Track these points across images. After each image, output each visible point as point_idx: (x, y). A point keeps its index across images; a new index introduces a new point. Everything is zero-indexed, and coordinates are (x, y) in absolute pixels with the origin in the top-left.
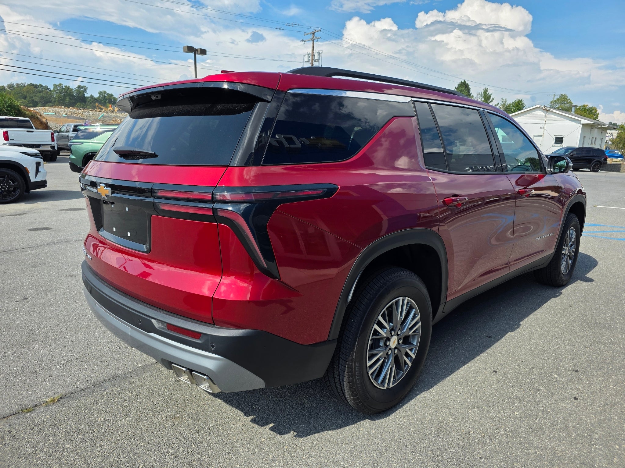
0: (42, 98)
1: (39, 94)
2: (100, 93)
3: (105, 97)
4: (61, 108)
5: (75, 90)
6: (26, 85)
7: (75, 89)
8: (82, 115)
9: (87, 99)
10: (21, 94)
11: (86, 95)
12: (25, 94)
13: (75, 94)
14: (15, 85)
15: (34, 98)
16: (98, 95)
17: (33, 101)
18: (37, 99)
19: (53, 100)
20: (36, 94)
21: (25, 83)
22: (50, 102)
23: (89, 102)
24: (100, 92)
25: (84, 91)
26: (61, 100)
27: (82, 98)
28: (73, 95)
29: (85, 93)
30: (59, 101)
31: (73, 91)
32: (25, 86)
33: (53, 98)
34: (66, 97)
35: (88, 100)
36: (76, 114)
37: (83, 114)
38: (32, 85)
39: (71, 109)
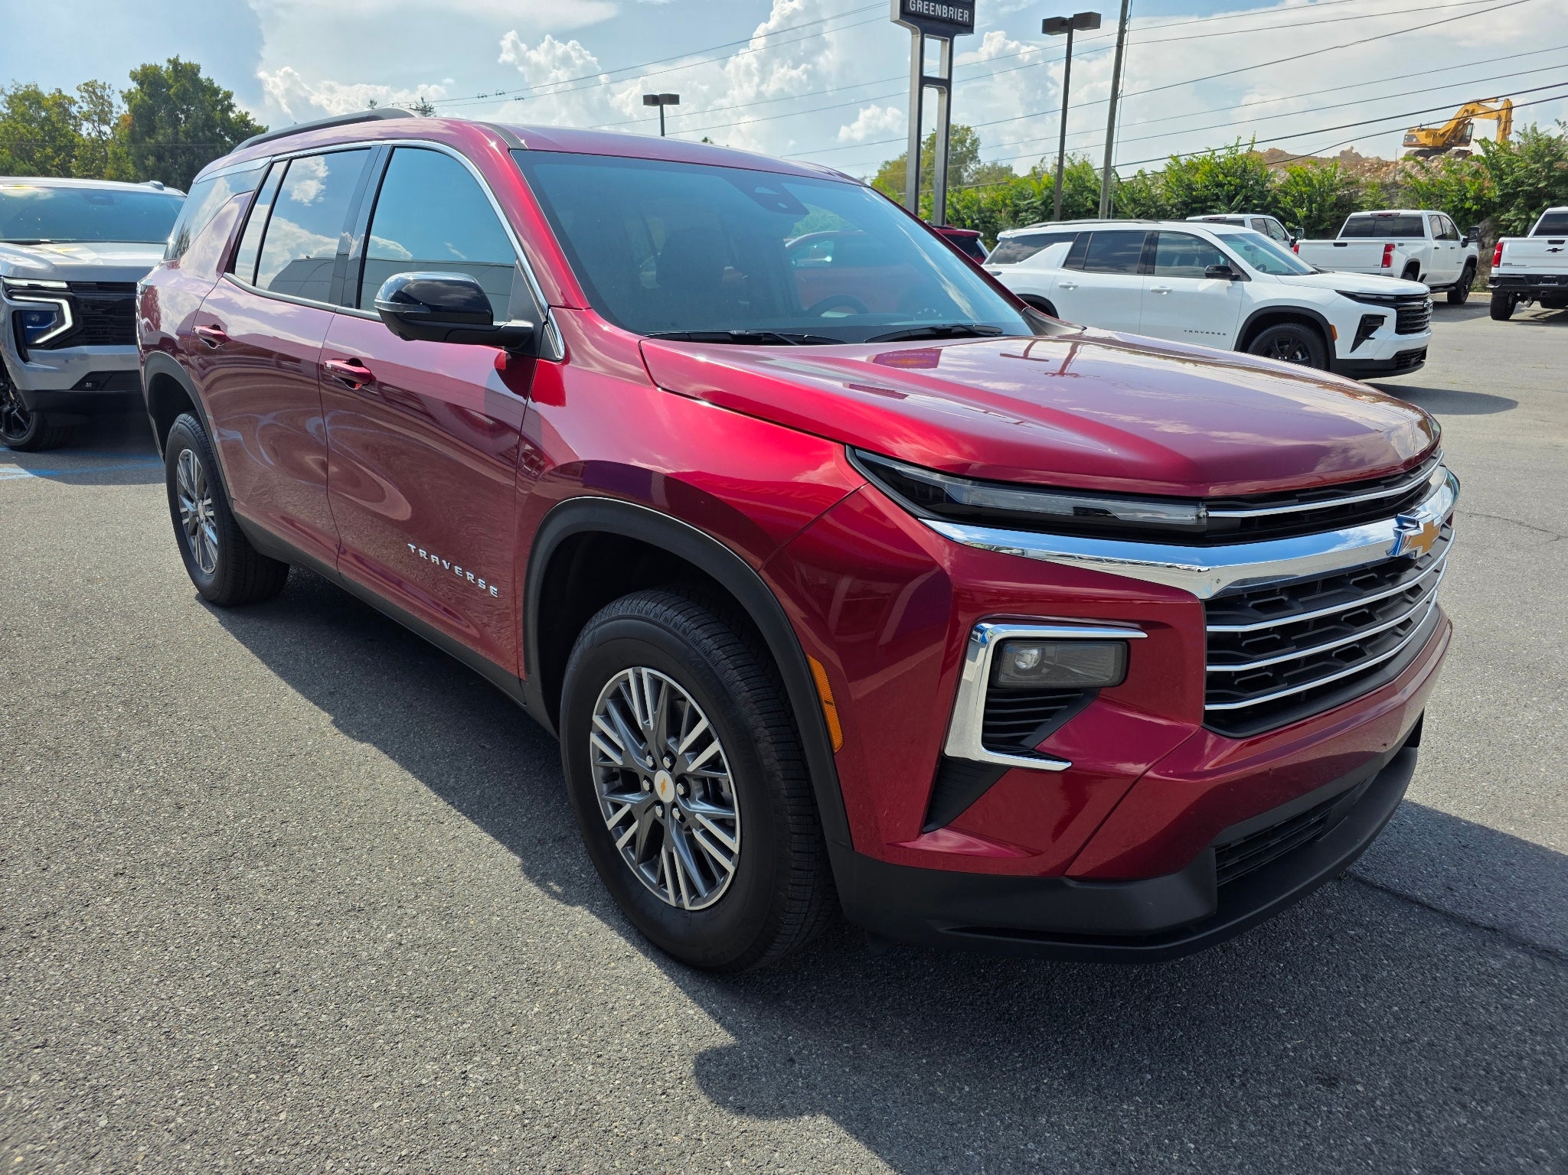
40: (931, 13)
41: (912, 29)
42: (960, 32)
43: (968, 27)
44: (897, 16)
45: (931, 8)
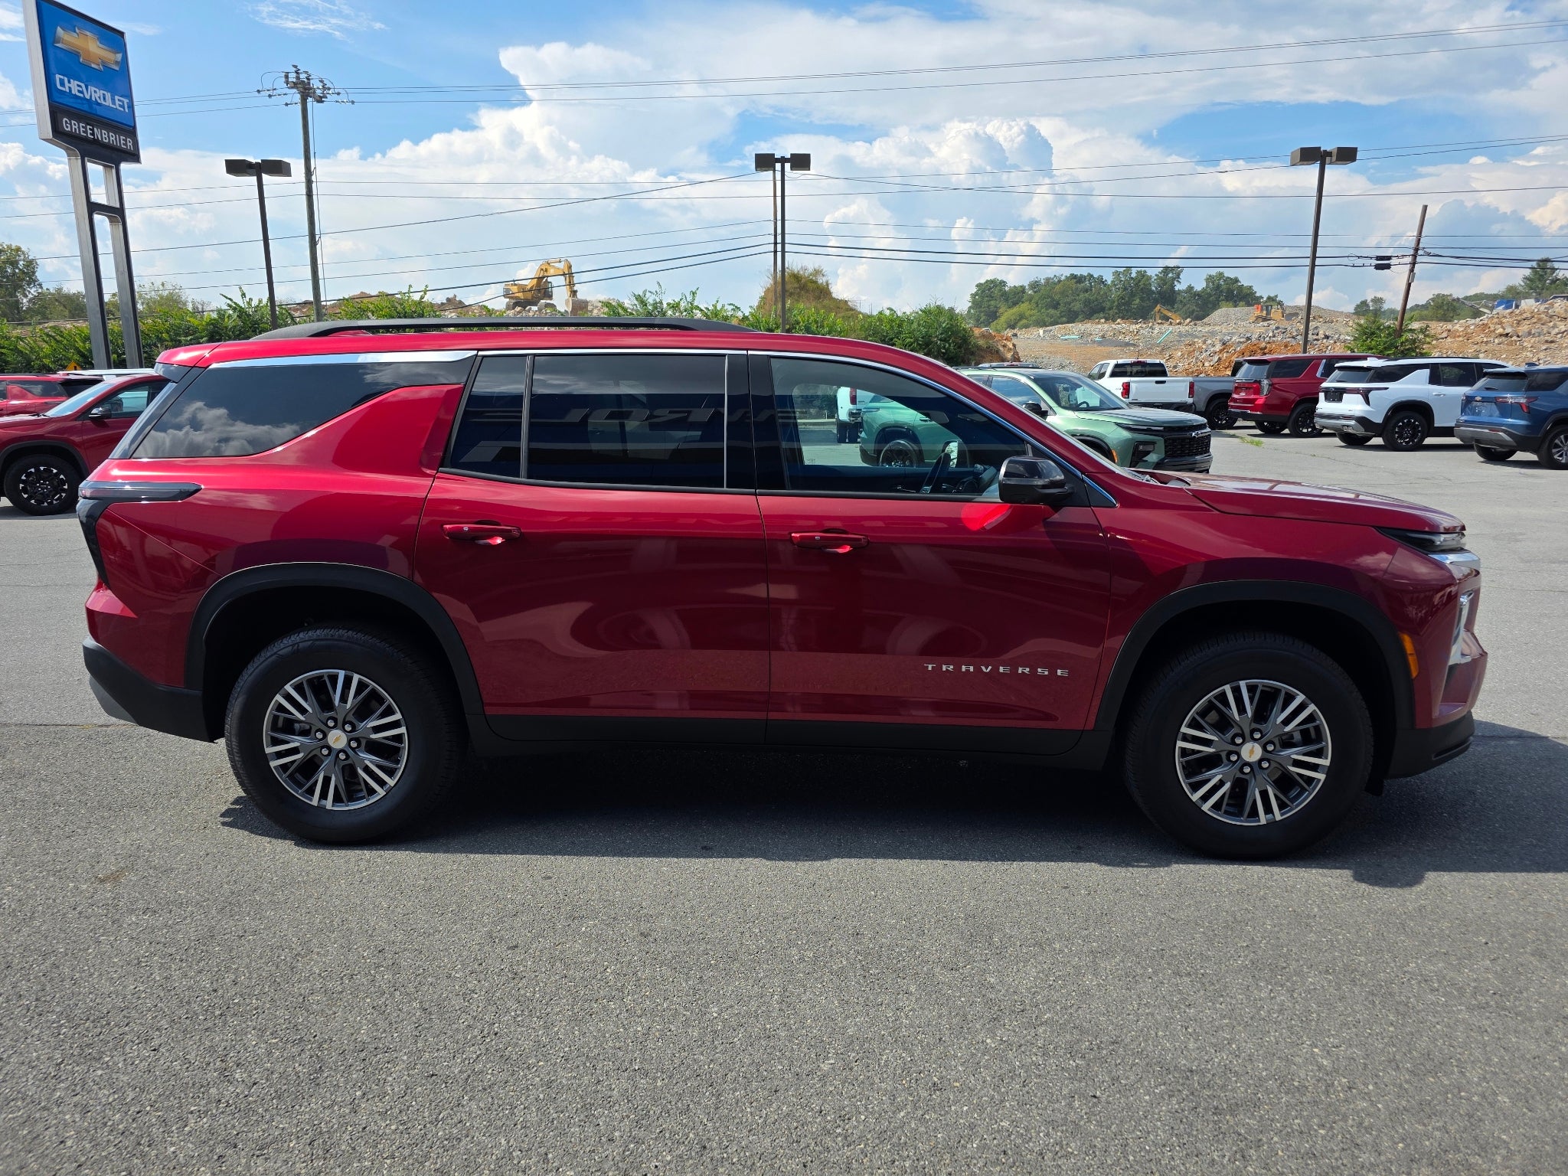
0: (1087, 303)
1: (1082, 296)
2: (1210, 279)
3: (1219, 286)
4: (1099, 323)
5: (1155, 278)
6: (1063, 278)
7: (1156, 275)
8: (1135, 335)
9: (1178, 296)
10: (1049, 300)
11: (1178, 287)
12: (1057, 298)
13: (1154, 288)
14: (1043, 281)
15: (1072, 305)
16: (1204, 285)
17: (1070, 311)
18: (1077, 306)
19: (1107, 305)
20: (1078, 295)
21: (1062, 275)
22: (1103, 310)
23: (1181, 302)
24: (1210, 276)
25: (1173, 279)
26: (1124, 304)
27: (1167, 295)
28: (1151, 290)
29: (1176, 283)
30: (1118, 306)
31: (1153, 280)
32: (1060, 281)
33: (1109, 300)
34: (1134, 296)
35: (1179, 298)
36: (1124, 334)
37: (1137, 332)
38: (1073, 277)
39: (1118, 324)
40: (89, 136)
41: (66, 149)
42: (126, 160)
43: (134, 156)
44: (50, 135)
45: (89, 131)
